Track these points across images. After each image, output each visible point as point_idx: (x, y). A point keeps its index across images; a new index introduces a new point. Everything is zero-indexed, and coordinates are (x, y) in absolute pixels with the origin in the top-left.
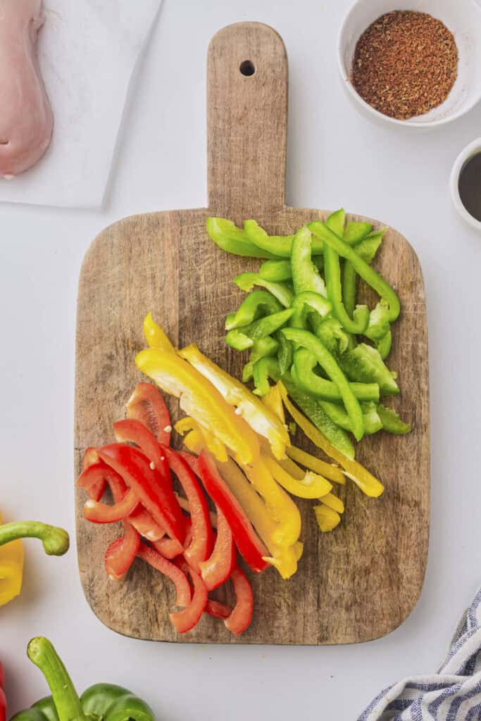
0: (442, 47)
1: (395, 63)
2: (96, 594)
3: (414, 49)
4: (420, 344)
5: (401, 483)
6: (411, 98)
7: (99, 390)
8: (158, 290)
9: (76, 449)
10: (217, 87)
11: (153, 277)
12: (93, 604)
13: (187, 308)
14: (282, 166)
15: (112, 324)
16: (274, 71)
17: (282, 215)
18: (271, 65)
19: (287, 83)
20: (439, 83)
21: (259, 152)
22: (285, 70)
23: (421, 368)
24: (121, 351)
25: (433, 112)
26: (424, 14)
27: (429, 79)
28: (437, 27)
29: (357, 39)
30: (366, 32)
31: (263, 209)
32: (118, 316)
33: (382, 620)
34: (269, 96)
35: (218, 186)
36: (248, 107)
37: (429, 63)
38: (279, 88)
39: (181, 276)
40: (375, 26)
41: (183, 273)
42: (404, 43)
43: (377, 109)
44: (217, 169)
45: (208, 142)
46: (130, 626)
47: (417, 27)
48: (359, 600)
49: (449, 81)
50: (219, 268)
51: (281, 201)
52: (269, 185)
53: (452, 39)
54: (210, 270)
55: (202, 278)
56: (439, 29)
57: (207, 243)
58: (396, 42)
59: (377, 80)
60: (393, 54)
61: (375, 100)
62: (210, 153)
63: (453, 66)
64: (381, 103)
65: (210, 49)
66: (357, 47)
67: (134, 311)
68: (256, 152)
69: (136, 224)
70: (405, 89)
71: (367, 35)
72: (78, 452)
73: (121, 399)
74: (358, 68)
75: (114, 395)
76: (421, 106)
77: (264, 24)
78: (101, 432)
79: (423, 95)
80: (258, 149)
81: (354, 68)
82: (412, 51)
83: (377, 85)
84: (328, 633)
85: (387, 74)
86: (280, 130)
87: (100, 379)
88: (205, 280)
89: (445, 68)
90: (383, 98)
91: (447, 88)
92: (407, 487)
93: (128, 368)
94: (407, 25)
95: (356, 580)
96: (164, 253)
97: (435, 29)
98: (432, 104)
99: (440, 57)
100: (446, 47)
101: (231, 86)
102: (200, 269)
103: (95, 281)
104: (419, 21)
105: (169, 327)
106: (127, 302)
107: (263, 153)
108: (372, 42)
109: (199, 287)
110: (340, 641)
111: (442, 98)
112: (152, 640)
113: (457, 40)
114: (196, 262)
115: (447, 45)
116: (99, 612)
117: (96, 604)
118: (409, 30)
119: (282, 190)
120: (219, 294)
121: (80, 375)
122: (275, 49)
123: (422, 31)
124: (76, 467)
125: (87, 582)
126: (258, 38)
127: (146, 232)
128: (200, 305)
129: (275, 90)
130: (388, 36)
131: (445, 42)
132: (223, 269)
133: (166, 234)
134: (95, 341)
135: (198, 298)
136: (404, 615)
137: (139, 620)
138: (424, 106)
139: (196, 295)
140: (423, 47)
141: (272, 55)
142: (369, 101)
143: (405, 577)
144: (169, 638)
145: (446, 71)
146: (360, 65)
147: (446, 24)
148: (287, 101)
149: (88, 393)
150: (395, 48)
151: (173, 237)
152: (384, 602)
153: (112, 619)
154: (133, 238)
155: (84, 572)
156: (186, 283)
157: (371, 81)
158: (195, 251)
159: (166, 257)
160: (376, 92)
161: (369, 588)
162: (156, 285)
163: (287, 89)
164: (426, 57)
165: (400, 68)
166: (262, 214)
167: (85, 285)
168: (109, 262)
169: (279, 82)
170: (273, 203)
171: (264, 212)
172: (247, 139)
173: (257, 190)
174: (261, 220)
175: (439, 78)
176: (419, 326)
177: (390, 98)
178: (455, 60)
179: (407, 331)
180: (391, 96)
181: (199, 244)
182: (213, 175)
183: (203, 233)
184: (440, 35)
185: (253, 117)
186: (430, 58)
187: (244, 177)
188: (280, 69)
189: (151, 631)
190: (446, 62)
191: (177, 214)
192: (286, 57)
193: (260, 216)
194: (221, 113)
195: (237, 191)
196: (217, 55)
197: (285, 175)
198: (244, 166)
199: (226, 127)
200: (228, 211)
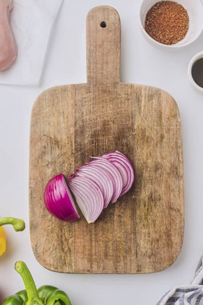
0: (182, 15)
1: (163, 22)
2: (38, 252)
3: (170, 16)
4: (179, 141)
5: (172, 201)
6: (170, 37)
7: (40, 162)
8: (65, 118)
9: (29, 188)
10: (90, 32)
11: (63, 113)
12: (37, 256)
13: (78, 126)
14: (119, 65)
15: (45, 133)
16: (115, 26)
17: (119, 86)
18: (113, 23)
19: (120, 31)
20: (181, 31)
21: (109, 60)
22: (119, 25)
23: (179, 151)
24: (49, 145)
25: (180, 43)
26: (174, 2)
27: (177, 29)
28: (180, 7)
29: (147, 12)
30: (150, 10)
31: (110, 83)
32: (48, 129)
33: (165, 262)
34: (113, 36)
35: (91, 74)
36: (104, 40)
37: (177, 22)
38: (117, 33)
39: (75, 112)
40: (154, 7)
41: (76, 111)
42: (166, 14)
44: (90, 67)
45: (87, 55)
46: (53, 266)
48: (154, 253)
49: (186, 30)
50: (92, 108)
51: (118, 80)
52: (113, 73)
53: (186, 12)
54: (88, 109)
55: (85, 113)
56: (181, 8)
57: (87, 98)
58: (163, 14)
59: (155, 29)
60: (162, 19)
61: (155, 38)
62: (88, 60)
63: (187, 23)
64: (157, 39)
65: (87, 17)
66: (146, 16)
67: (55, 127)
68: (107, 59)
69: (56, 90)
70: (167, 33)
72: (30, 189)
73: (49, 165)
74: (147, 25)
75: (46, 164)
76: (174, 40)
77: (110, 7)
78: (40, 180)
79: (175, 36)
80: (108, 58)
81: (145, 25)
82: (170, 17)
83: (155, 31)
84: (141, 268)
85: (159, 27)
86: (117, 50)
87: (40, 157)
88: (86, 114)
89: (184, 24)
90: (158, 37)
91: (185, 33)
92: (174, 203)
93: (52, 152)
94: (168, 6)
95: (153, 245)
96: (68, 102)
97: (179, 8)
98: (179, 39)
99: (182, 20)
100: (184, 16)
101: (96, 32)
102: (83, 109)
103: (38, 115)
104: (172, 5)
105: (70, 134)
106: (52, 124)
107: (110, 60)
108: (153, 14)
109: (83, 117)
110: (146, 272)
111: (183, 37)
112: (63, 273)
113: (188, 13)
114: (82, 106)
115: (184, 15)
116: (40, 260)
117: (38, 257)
118: (168, 9)
119: (118, 75)
120: (92, 120)
121: (31, 155)
122: (115, 17)
123: (173, 9)
124: (30, 196)
125: (34, 246)
126: (108, 12)
127: (60, 94)
128: (84, 124)
129: (115, 34)
130: (159, 11)
131: (183, 14)
132: (94, 109)
133: (69, 95)
134: (38, 140)
135: (83, 121)
136: (174, 260)
137: (57, 264)
138: (175, 40)
139: (82, 120)
140: (174, 15)
141: (114, 19)
143: (174, 242)
144: (71, 272)
145: (184, 26)
146: (148, 23)
147: (183, 6)
148: (120, 38)
149: (35, 163)
150: (162, 16)
151: (72, 95)
152: (165, 254)
153: (45, 263)
154: (55, 96)
155: (33, 242)
156: (77, 115)
157: (153, 30)
158: (82, 101)
159: (69, 104)
160: (155, 35)
161: (159, 248)
162: (65, 116)
163: (120, 33)
164: (176, 20)
165: (165, 24)
166: (110, 85)
167: (34, 116)
168: (44, 106)
169: (117, 30)
170: (115, 81)
171: (111, 85)
172: (104, 54)
173: (108, 75)
174: (110, 88)
175: (181, 29)
176: (178, 133)
177: (161, 37)
178: (188, 21)
179: (173, 136)
180: (161, 36)
181: (83, 98)
182: (89, 69)
183: (85, 94)
184: (181, 11)
185: (106, 45)
186: (177, 20)
187: (102, 70)
188: (117, 25)
189: (63, 268)
190: (184, 22)
191: (74, 86)
192: (119, 20)
193: (109, 87)
194: (92, 43)
195: (99, 76)
196: (90, 19)
197: (120, 69)
198: (103, 65)
199: (95, 49)
200: (96, 84)
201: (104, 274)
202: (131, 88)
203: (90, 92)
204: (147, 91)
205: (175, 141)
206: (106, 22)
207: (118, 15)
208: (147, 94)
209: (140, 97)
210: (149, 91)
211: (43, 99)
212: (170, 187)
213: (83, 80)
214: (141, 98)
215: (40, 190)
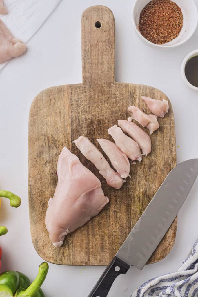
0: (176, 14)
1: (157, 21)
2: (38, 245)
3: (164, 15)
4: (172, 139)
6: (164, 35)
7: (38, 161)
8: (62, 118)
9: (29, 185)
10: (85, 33)
11: (60, 113)
12: (37, 250)
13: (74, 126)
14: (113, 65)
15: (43, 132)
16: (109, 26)
17: (114, 86)
18: (108, 23)
19: (115, 31)
20: (175, 29)
21: (104, 60)
23: (173, 149)
24: (47, 144)
25: (174, 41)
28: (174, 5)
29: (141, 11)
30: (144, 8)
31: (105, 83)
32: (46, 129)
33: (158, 254)
34: (107, 36)
35: (87, 74)
36: (98, 40)
37: (171, 21)
38: (111, 33)
39: (72, 112)
40: (148, 6)
41: (73, 110)
42: (160, 12)
43: (150, 40)
44: (86, 67)
45: (82, 56)
46: (53, 259)
47: (165, 6)
49: (180, 28)
50: (88, 108)
51: (113, 80)
52: (108, 73)
53: (180, 10)
54: (84, 109)
55: (81, 113)
56: (175, 6)
57: (82, 98)
58: (157, 12)
59: (149, 28)
60: (156, 17)
61: (149, 37)
62: (83, 60)
63: (181, 21)
64: (151, 38)
65: (82, 17)
66: (141, 15)
67: (52, 127)
68: (102, 59)
69: (52, 91)
70: (161, 32)
71: (145, 10)
73: (47, 164)
74: (141, 23)
75: (44, 163)
77: (104, 6)
78: (39, 178)
79: (169, 34)
80: (103, 58)
82: (164, 16)
83: (150, 30)
85: (154, 26)
86: (112, 50)
87: (39, 156)
88: (82, 114)
89: (178, 22)
90: (152, 36)
91: (179, 31)
93: (50, 151)
94: (161, 5)
96: (64, 102)
98: (173, 37)
99: (175, 18)
100: (178, 14)
101: (91, 32)
102: (79, 109)
103: (35, 115)
104: (166, 3)
105: (67, 134)
106: (49, 123)
107: (105, 60)
108: (147, 12)
109: (79, 117)
111: (177, 35)
112: (62, 265)
113: (182, 11)
114: (78, 106)
115: (178, 13)
116: (40, 253)
117: (39, 250)
118: (162, 7)
119: (113, 75)
120: (88, 119)
121: (30, 154)
122: (109, 16)
123: (167, 7)
124: (29, 193)
125: (35, 241)
126: (102, 12)
127: (57, 94)
128: (80, 124)
129: (109, 34)
131: (177, 12)
132: (89, 109)
133: (65, 95)
134: (36, 140)
135: (79, 121)
136: (168, 252)
137: (56, 256)
138: (169, 38)
139: (78, 120)
140: (168, 14)
141: (108, 19)
142: (146, 38)
144: (69, 264)
145: (178, 24)
146: (142, 22)
147: (177, 4)
148: (115, 38)
149: (34, 162)
150: (156, 14)
151: (68, 95)
153: (45, 256)
154: (51, 97)
155: (33, 236)
156: (74, 115)
157: (147, 29)
158: (77, 101)
159: (65, 104)
160: (149, 33)
162: (61, 116)
163: (115, 33)
164: (170, 18)
165: (159, 23)
166: (105, 85)
167: (31, 116)
168: (42, 107)
169: (111, 30)
170: (110, 81)
171: (106, 84)
172: (98, 54)
173: (103, 75)
174: (105, 88)
175: (175, 27)
176: (171, 131)
177: (155, 36)
178: (182, 19)
179: (167, 133)
180: (155, 34)
181: (79, 98)
182: (84, 69)
183: (81, 94)
184: (175, 9)
185: (101, 45)
186: (171, 18)
187: (97, 70)
188: (112, 25)
189: (62, 260)
190: (178, 20)
191: (70, 86)
192: (114, 20)
193: (104, 86)
194: (87, 43)
195: (94, 76)
196: (85, 19)
197: (115, 69)
198: (97, 65)
199: (90, 49)
200: (91, 84)
201: (101, 265)
202: (126, 88)
203: (85, 92)
204: (141, 90)
205: (168, 138)
206: (101, 22)
207: (113, 14)
208: (141, 93)
209: (134, 96)
210: (143, 91)
211: (40, 99)
213: (79, 80)
214: (135, 97)
215: (39, 187)
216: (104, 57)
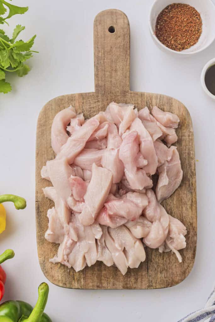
0: (195, 19)
1: (175, 26)
2: (46, 267)
3: (182, 20)
5: (184, 215)
6: (182, 42)
10: (98, 38)
12: (45, 272)
14: (128, 73)
16: (124, 31)
17: (129, 95)
18: (123, 28)
19: (130, 36)
20: (194, 35)
21: (118, 67)
22: (128, 30)
23: (192, 163)
25: (192, 47)
26: (186, 5)
27: (190, 33)
28: (192, 10)
29: (157, 17)
30: (161, 13)
31: (120, 92)
33: (177, 276)
34: (122, 42)
35: (100, 82)
36: (112, 46)
37: (189, 26)
38: (126, 38)
40: (165, 10)
42: (178, 17)
43: (168, 46)
44: (99, 75)
45: (95, 62)
46: (62, 282)
47: (183, 10)
48: (166, 268)
49: (198, 34)
51: (127, 89)
52: (122, 81)
53: (199, 15)
56: (193, 11)
57: (95, 108)
58: (174, 17)
59: (166, 34)
60: (173, 22)
61: (166, 43)
62: (95, 67)
63: (200, 27)
64: (169, 44)
65: (95, 21)
66: (157, 20)
68: (116, 67)
69: (63, 99)
70: (179, 38)
71: (161, 14)
72: (37, 203)
74: (158, 29)
76: (187, 45)
77: (119, 10)
79: (187, 40)
81: (156, 28)
82: (182, 21)
83: (167, 36)
84: (152, 284)
85: (171, 31)
86: (127, 57)
89: (197, 28)
90: (169, 42)
91: (198, 37)
92: (187, 217)
94: (179, 9)
95: (165, 259)
97: (192, 11)
98: (191, 44)
100: (197, 19)
101: (104, 37)
103: (44, 125)
104: (184, 8)
107: (119, 68)
108: (164, 17)
110: (157, 287)
111: (196, 41)
112: (72, 288)
113: (201, 16)
115: (197, 18)
116: (48, 276)
117: (46, 272)
118: (180, 12)
119: (128, 83)
122: (124, 21)
123: (185, 12)
124: (36, 210)
125: (42, 262)
126: (116, 16)
127: (67, 103)
129: (124, 39)
130: (171, 15)
131: (196, 17)
133: (76, 104)
134: (44, 152)
136: (186, 275)
137: (66, 279)
138: (188, 45)
140: (187, 19)
141: (123, 24)
142: (163, 43)
143: (186, 257)
144: (80, 287)
145: (197, 30)
146: (159, 27)
147: (196, 9)
148: (130, 44)
150: (174, 20)
151: (79, 105)
152: (177, 269)
153: (54, 279)
154: (61, 106)
155: (40, 257)
157: (164, 34)
158: (89, 111)
160: (166, 40)
161: (170, 263)
163: (130, 38)
164: (188, 23)
165: (177, 29)
166: (119, 94)
167: (39, 127)
168: (51, 117)
169: (126, 35)
170: (124, 90)
171: (121, 93)
172: (112, 61)
173: (117, 84)
174: (119, 97)
175: (194, 33)
176: (190, 144)
177: (172, 42)
178: (201, 25)
179: (186, 146)
180: (173, 41)
181: (91, 108)
182: (97, 77)
183: (93, 103)
184: (194, 14)
185: (115, 51)
186: (190, 24)
187: (111, 78)
189: (71, 284)
190: (197, 25)
191: (81, 95)
192: (129, 24)
194: (100, 49)
195: (108, 84)
196: (98, 24)
197: (129, 77)
198: (111, 73)
199: (103, 56)
200: (104, 93)
201: (114, 289)
202: (142, 97)
203: (98, 101)
204: (158, 100)
205: (187, 152)
206: (115, 26)
207: (127, 19)
208: (157, 103)
209: (150, 106)
210: (160, 100)
211: (49, 109)
212: (182, 200)
214: (152, 107)
215: (47, 204)
216: (118, 64)
